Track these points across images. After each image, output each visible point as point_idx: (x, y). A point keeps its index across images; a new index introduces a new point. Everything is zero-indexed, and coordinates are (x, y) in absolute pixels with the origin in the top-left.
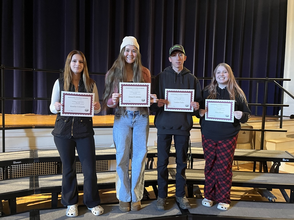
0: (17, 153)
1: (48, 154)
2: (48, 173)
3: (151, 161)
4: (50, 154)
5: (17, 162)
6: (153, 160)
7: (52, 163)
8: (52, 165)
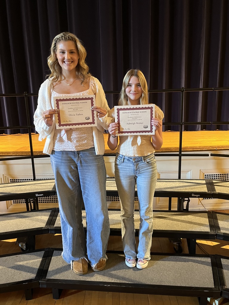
0: (38, 183)
5: (39, 194)
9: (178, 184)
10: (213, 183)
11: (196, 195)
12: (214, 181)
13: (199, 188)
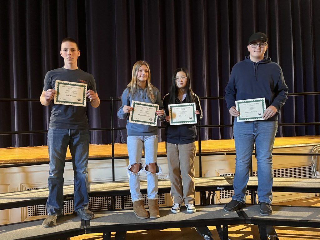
1: (101, 188)
2: (104, 209)
3: (212, 195)
4: (102, 188)
5: (69, 197)
6: (214, 194)
7: (105, 198)
8: (105, 200)
9: (202, 181)
10: (231, 178)
11: (220, 188)
12: (231, 177)
13: (221, 182)
